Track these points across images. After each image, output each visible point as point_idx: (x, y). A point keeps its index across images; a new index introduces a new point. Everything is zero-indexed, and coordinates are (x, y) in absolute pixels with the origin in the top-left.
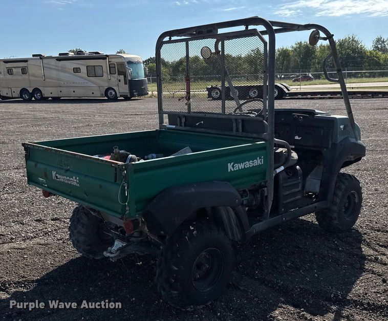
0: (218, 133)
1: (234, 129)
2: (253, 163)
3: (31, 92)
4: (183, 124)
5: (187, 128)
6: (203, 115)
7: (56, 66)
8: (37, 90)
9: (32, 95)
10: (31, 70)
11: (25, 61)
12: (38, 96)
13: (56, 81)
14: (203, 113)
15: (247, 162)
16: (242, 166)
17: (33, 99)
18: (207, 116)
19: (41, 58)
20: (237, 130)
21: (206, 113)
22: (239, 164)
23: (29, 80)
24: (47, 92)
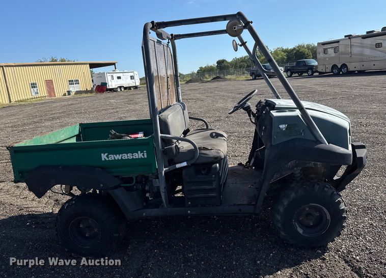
2: (133, 156)
3: (339, 67)
7: (361, 44)
8: (344, 66)
9: (340, 70)
10: (341, 49)
11: (337, 42)
12: (344, 70)
13: (360, 57)
15: (125, 154)
16: (118, 157)
17: (341, 73)
19: (349, 38)
22: (115, 156)
23: (339, 57)
24: (351, 67)
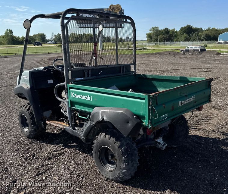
0: (114, 75)
1: (122, 71)
4: (90, 76)
5: (93, 77)
6: (106, 67)
14: (106, 65)
18: (109, 67)
20: (123, 72)
21: (107, 65)
